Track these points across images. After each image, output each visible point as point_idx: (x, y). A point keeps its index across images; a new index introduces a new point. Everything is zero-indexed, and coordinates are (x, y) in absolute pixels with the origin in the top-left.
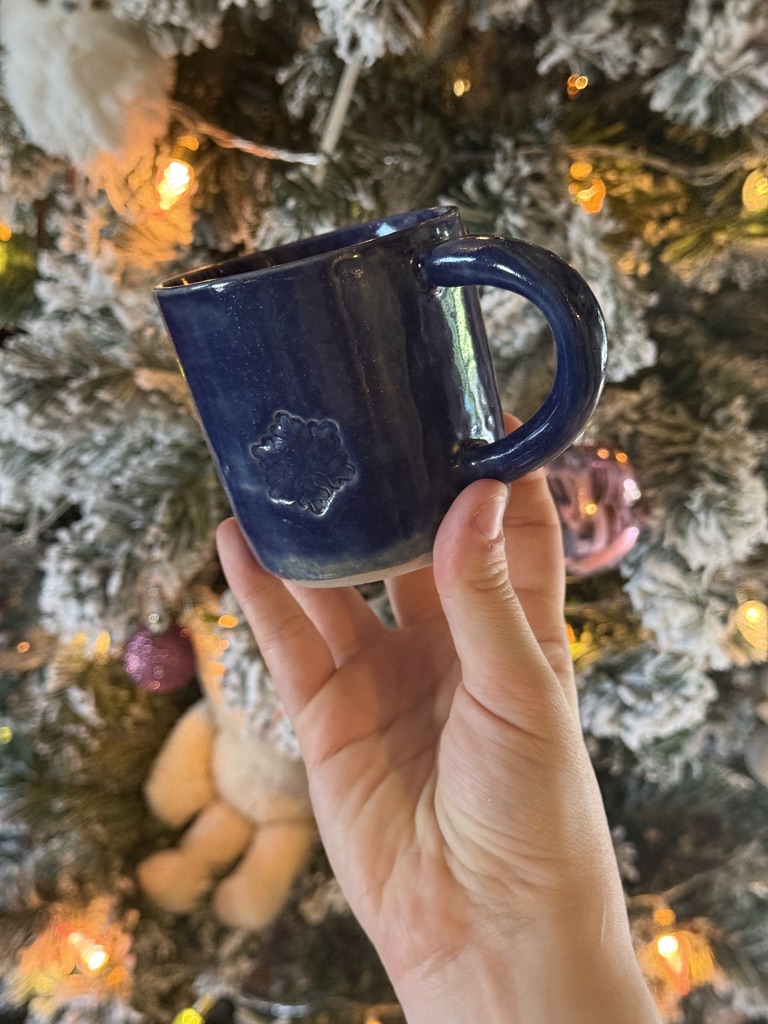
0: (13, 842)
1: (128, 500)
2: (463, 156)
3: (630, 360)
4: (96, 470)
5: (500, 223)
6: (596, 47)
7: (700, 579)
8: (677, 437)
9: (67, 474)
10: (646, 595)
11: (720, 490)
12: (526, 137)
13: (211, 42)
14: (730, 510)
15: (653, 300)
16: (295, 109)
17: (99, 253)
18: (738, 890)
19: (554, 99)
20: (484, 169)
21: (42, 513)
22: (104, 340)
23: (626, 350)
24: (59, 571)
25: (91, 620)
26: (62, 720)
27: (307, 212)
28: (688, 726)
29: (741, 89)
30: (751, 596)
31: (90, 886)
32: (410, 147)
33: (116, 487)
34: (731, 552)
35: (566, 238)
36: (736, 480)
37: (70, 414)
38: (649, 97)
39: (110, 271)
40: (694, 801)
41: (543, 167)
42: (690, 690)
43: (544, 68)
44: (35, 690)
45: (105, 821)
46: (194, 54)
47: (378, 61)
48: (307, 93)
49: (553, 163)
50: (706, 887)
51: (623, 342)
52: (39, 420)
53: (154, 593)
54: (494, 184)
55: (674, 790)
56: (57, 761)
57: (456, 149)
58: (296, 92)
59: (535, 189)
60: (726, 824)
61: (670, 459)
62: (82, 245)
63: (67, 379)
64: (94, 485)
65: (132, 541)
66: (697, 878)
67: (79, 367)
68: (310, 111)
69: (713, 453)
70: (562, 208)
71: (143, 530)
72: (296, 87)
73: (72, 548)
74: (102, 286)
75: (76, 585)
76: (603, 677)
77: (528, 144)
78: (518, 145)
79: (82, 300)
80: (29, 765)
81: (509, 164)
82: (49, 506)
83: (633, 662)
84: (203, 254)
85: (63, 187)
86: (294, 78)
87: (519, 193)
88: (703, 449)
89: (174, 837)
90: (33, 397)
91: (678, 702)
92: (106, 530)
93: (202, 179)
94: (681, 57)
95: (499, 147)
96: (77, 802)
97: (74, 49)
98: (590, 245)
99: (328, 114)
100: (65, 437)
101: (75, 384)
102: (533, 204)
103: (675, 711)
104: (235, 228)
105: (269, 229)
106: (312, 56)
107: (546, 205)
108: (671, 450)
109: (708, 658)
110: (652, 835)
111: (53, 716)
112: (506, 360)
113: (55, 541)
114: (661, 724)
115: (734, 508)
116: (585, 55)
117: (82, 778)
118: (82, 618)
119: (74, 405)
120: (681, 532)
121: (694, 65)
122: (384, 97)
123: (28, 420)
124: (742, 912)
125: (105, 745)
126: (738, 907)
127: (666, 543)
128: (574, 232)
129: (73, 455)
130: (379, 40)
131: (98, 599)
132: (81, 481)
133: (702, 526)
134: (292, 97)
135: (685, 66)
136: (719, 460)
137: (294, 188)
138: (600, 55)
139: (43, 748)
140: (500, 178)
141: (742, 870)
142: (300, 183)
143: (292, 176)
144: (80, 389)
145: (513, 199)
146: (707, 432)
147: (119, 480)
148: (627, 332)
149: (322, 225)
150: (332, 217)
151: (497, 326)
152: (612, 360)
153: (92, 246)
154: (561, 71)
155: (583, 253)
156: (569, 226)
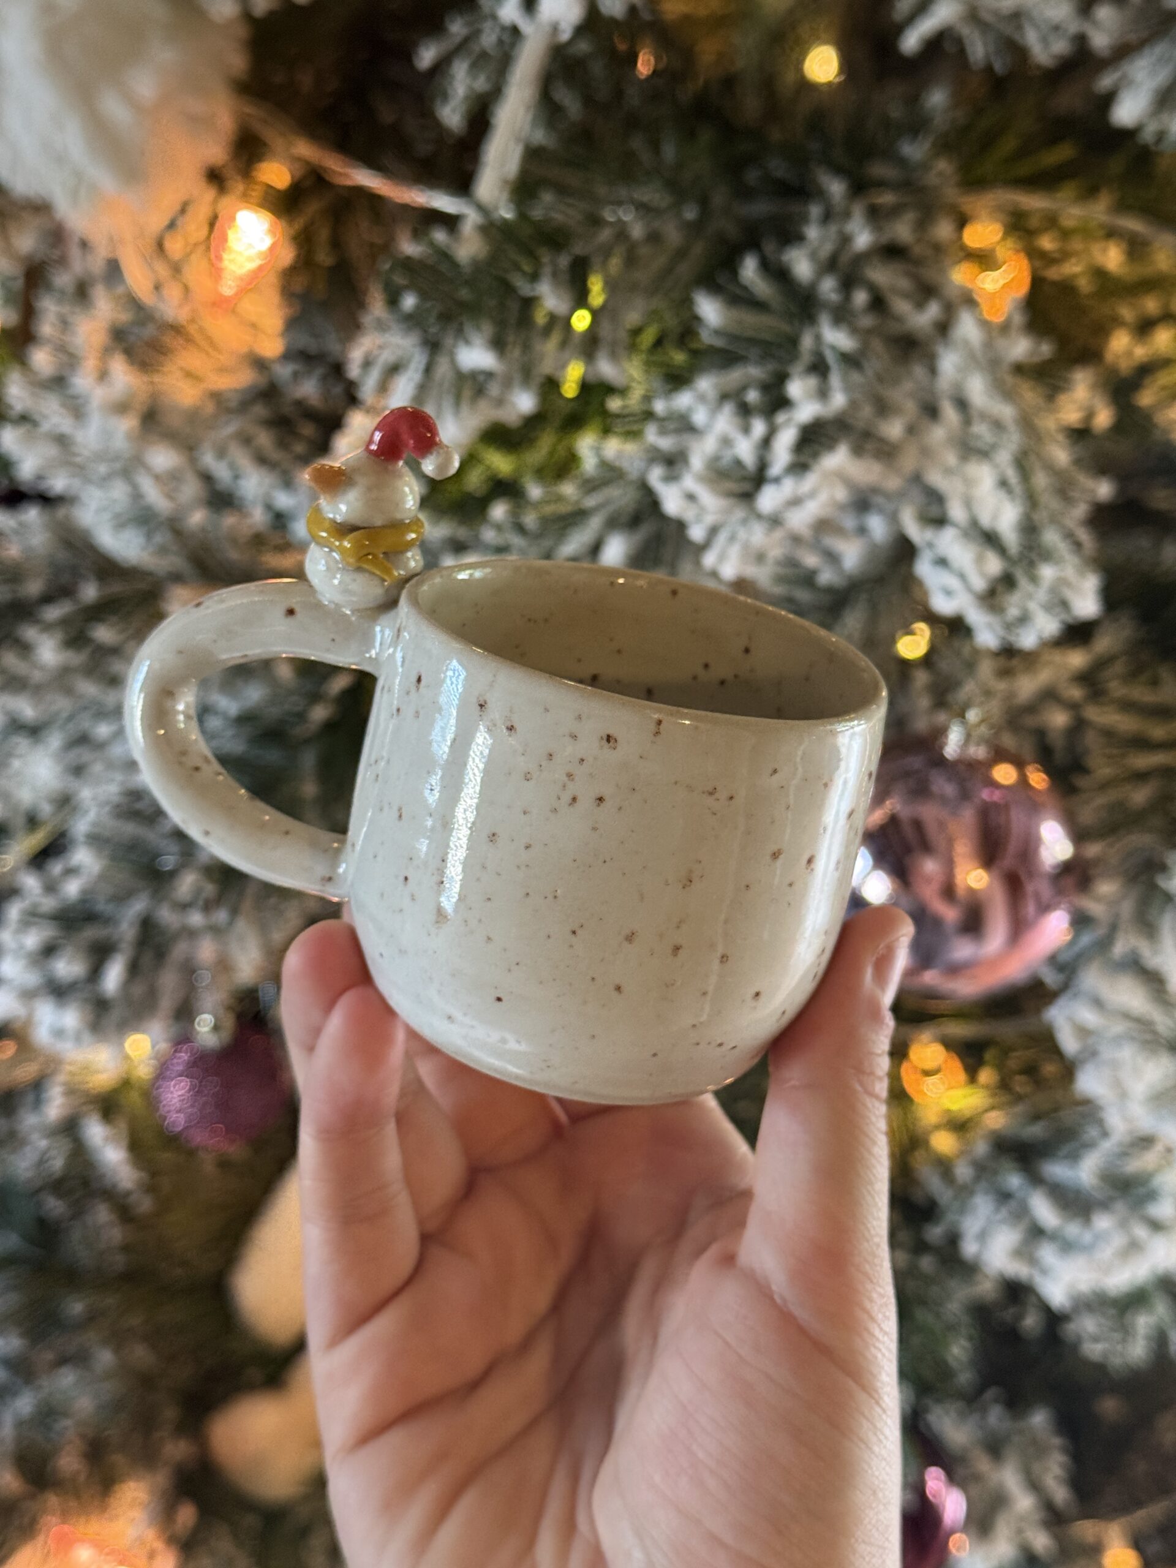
1: (151, 819)
2: (760, 208)
3: (1049, 610)
5: (807, 342)
10: (1083, 1032)
12: (880, 170)
15: (1104, 490)
16: (452, 115)
17: (103, 375)
19: (939, 99)
20: (790, 236)
21: (34, 821)
23: (1041, 594)
24: (20, 949)
32: (652, 194)
35: (933, 371)
37: (42, 668)
38: (1108, 100)
39: (121, 408)
41: (902, 230)
42: (1162, 1209)
43: (911, 41)
44: (28, 1120)
45: (152, 1337)
46: (272, 15)
47: (580, 28)
48: (471, 89)
49: (923, 225)
51: (1034, 579)
54: (801, 265)
56: (77, 1231)
57: (744, 193)
58: (451, 84)
59: (881, 275)
61: (1141, 777)
62: (74, 360)
65: (154, 894)
68: (478, 120)
70: (933, 311)
72: (453, 77)
73: (49, 904)
74: (107, 435)
75: (48, 975)
76: (1008, 1164)
77: (879, 186)
78: (859, 187)
80: (26, 1237)
81: (833, 229)
83: (1065, 1141)
86: (446, 61)
87: (848, 284)
89: (274, 1367)
91: (1141, 1232)
92: (102, 877)
93: (304, 241)
94: (1170, 25)
95: (817, 193)
96: (108, 1301)
97: (49, 6)
98: (977, 389)
101: (53, 613)
102: (878, 303)
103: (1134, 1247)
107: (902, 306)
108: (1142, 760)
111: (58, 1165)
112: (830, 590)
113: (20, 892)
114: (1107, 1270)
116: (988, 18)
119: (49, 651)
120: (1148, 928)
122: (619, 94)
127: (1119, 948)
128: (949, 363)
129: (83, 723)
134: (445, 96)
138: (1017, 17)
140: (813, 256)
144: (64, 622)
145: (835, 298)
148: (1047, 556)
149: (467, 342)
150: (488, 328)
151: (796, 539)
152: (1013, 612)
153: (90, 364)
154: (949, 47)
155: (962, 404)
156: (940, 350)
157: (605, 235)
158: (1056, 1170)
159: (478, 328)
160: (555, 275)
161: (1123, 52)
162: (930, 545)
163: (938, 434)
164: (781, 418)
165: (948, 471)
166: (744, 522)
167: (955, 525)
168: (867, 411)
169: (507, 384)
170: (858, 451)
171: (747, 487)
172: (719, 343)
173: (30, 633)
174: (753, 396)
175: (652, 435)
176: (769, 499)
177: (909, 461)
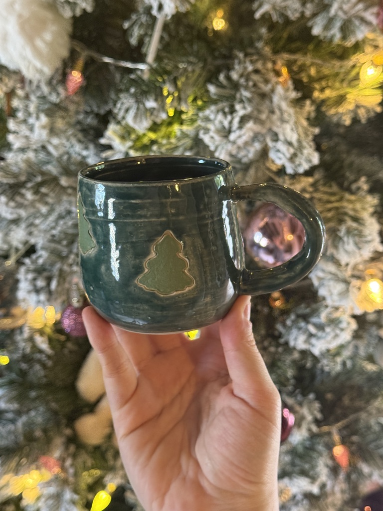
0: (11, 413)
1: (59, 242)
2: (219, 62)
3: (306, 162)
4: (43, 227)
5: (238, 96)
6: (283, 4)
7: (346, 270)
8: (333, 198)
9: (29, 229)
10: (320, 279)
11: (354, 225)
12: (250, 50)
13: (89, 9)
14: (360, 235)
15: (317, 131)
16: (134, 41)
17: (38, 118)
18: (372, 422)
19: (264, 31)
20: (229, 68)
21: (17, 250)
22: (44, 161)
23: (304, 157)
24: (26, 279)
25: (43, 303)
26: (33, 353)
27: (141, 94)
28: (343, 343)
29: (357, 23)
30: (372, 276)
31: (51, 433)
32: (192, 59)
33: (53, 236)
34: (361, 255)
35: (271, 102)
36: (363, 220)
37: (28, 200)
38: (311, 28)
39: (44, 127)
40: (349, 379)
41: (259, 65)
42: (343, 325)
43: (258, 15)
44: (18, 338)
45: (57, 401)
46: (81, 16)
47: (173, 16)
48: (139, 33)
49: (264, 64)
50: (357, 421)
51: (302, 154)
52: (12, 204)
53: (74, 287)
54: (235, 76)
55: (338, 375)
56: (31, 372)
57: (215, 58)
58: (133, 33)
59: (255, 77)
60: (365, 389)
61: (330, 210)
62: (29, 114)
63: (25, 182)
64: (42, 235)
65: (62, 262)
66: (352, 417)
67: (31, 176)
68: (141, 42)
69: (350, 206)
70: (269, 86)
71: (67, 257)
72: (133, 30)
73: (32, 267)
74: (40, 135)
75: (35, 286)
76: (300, 320)
77: (251, 54)
78: (246, 55)
79: (31, 142)
80: (17, 375)
81: (242, 66)
82: (20, 246)
83: (315, 312)
84: (91, 116)
85: (19, 85)
86: (132, 26)
87: (247, 80)
88: (345, 204)
89: (91, 407)
90: (9, 192)
91: (338, 332)
92: (48, 258)
94: (326, 7)
95: (237, 57)
96: (42, 392)
97: (20, 16)
98: (284, 105)
99: (150, 42)
100: (26, 212)
101: (29, 185)
102: (255, 85)
103: (336, 336)
104: (106, 102)
105: (122, 103)
106: (141, 14)
107: (262, 86)
108: (329, 206)
109: (352, 309)
110: (329, 396)
111: (28, 350)
112: (245, 164)
113: (23, 264)
114: (329, 342)
115: (362, 234)
116: (278, 8)
117: (44, 380)
118: (39, 302)
119: (29, 196)
120: (336, 247)
121: (333, 11)
122: (178, 33)
123: (7, 204)
124: (375, 433)
125: (56, 364)
126: (373, 430)
127: (328, 253)
128: (276, 99)
129: (31, 220)
130: (172, 5)
131: (46, 292)
132: (36, 232)
133: (346, 244)
134: (131, 36)
135: (328, 12)
136: (355, 210)
137: (134, 82)
138: (285, 8)
139: (24, 366)
140: (237, 72)
141: (374, 412)
142: (137, 79)
143: (133, 76)
144: (32, 188)
145: (244, 84)
146: (347, 196)
147: (54, 232)
148: (304, 148)
149: (148, 100)
150: (154, 97)
151: (239, 148)
152: (297, 163)
153: (34, 115)
154: (267, 17)
155: (280, 109)
156: (273, 96)
157: (181, 71)
158: (314, 320)
159: (151, 96)
160: (169, 81)
161: (314, 15)
162: (275, 147)
163: (275, 117)
164: (235, 115)
165: (277, 127)
166: (226, 143)
167: (281, 141)
168: (255, 113)
169: (159, 111)
170: (255, 123)
171: (226, 134)
172: (215, 97)
173: (23, 191)
174: (227, 110)
175: (199, 122)
176: (232, 137)
177: (268, 125)
